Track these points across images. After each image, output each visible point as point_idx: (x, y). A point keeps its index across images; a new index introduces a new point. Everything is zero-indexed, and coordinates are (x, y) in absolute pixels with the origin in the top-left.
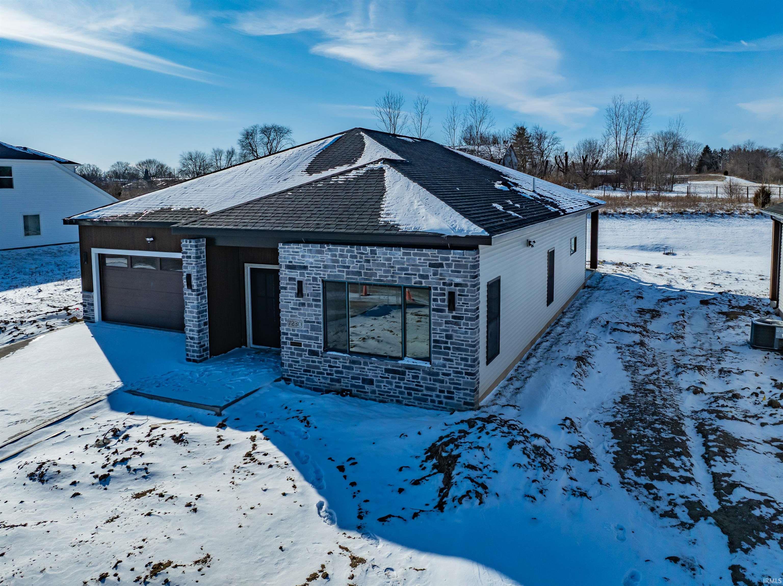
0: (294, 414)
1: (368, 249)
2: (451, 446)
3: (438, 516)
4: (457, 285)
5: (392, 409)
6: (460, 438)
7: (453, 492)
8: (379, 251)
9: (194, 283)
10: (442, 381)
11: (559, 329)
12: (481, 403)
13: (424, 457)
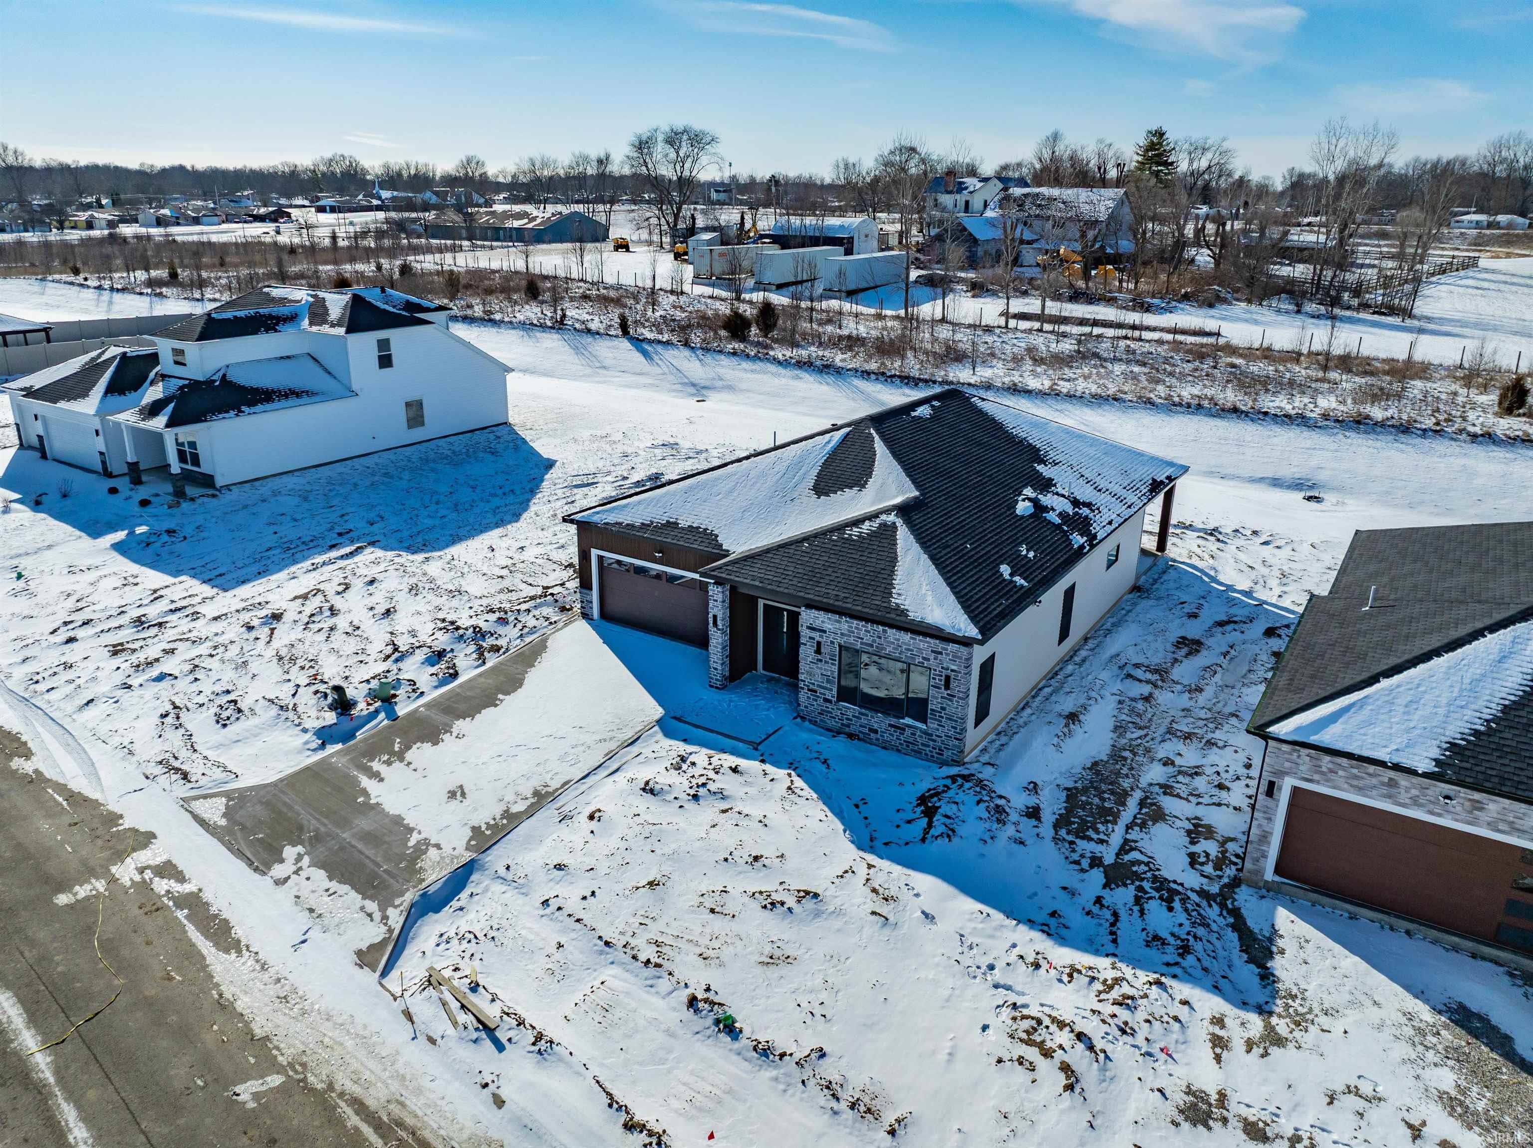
0: (816, 755)
1: (881, 628)
2: (935, 799)
3: (920, 846)
4: (952, 671)
5: (891, 757)
6: (944, 792)
7: (933, 832)
8: (890, 631)
9: (719, 623)
10: (935, 741)
11: (1070, 668)
12: (966, 760)
13: (915, 803)
